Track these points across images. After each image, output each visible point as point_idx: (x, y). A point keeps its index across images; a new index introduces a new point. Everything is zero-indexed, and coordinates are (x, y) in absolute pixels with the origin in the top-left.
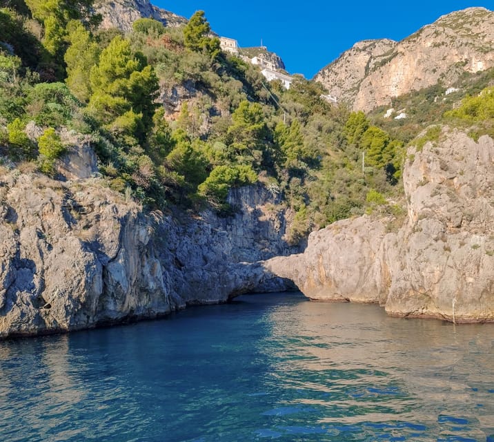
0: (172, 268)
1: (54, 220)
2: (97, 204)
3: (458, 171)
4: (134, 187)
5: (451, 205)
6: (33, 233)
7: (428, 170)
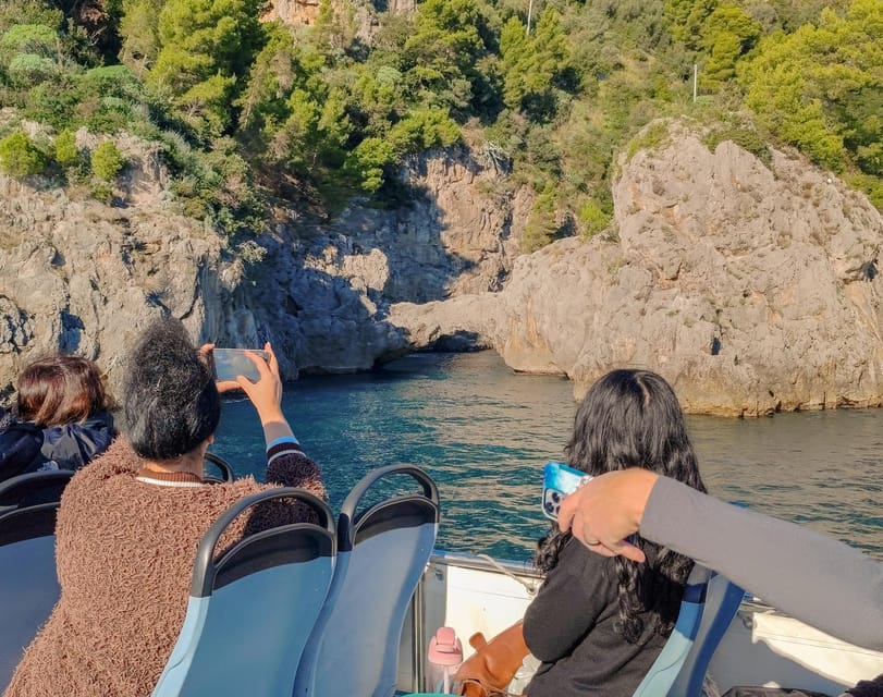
0: (281, 313)
1: (111, 264)
2: (166, 239)
3: (681, 196)
4: (217, 207)
5: (666, 246)
6: (87, 283)
7: (638, 193)
